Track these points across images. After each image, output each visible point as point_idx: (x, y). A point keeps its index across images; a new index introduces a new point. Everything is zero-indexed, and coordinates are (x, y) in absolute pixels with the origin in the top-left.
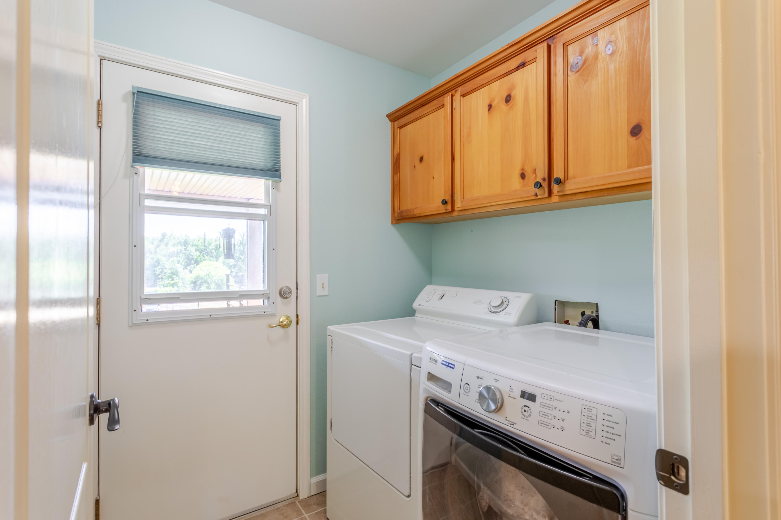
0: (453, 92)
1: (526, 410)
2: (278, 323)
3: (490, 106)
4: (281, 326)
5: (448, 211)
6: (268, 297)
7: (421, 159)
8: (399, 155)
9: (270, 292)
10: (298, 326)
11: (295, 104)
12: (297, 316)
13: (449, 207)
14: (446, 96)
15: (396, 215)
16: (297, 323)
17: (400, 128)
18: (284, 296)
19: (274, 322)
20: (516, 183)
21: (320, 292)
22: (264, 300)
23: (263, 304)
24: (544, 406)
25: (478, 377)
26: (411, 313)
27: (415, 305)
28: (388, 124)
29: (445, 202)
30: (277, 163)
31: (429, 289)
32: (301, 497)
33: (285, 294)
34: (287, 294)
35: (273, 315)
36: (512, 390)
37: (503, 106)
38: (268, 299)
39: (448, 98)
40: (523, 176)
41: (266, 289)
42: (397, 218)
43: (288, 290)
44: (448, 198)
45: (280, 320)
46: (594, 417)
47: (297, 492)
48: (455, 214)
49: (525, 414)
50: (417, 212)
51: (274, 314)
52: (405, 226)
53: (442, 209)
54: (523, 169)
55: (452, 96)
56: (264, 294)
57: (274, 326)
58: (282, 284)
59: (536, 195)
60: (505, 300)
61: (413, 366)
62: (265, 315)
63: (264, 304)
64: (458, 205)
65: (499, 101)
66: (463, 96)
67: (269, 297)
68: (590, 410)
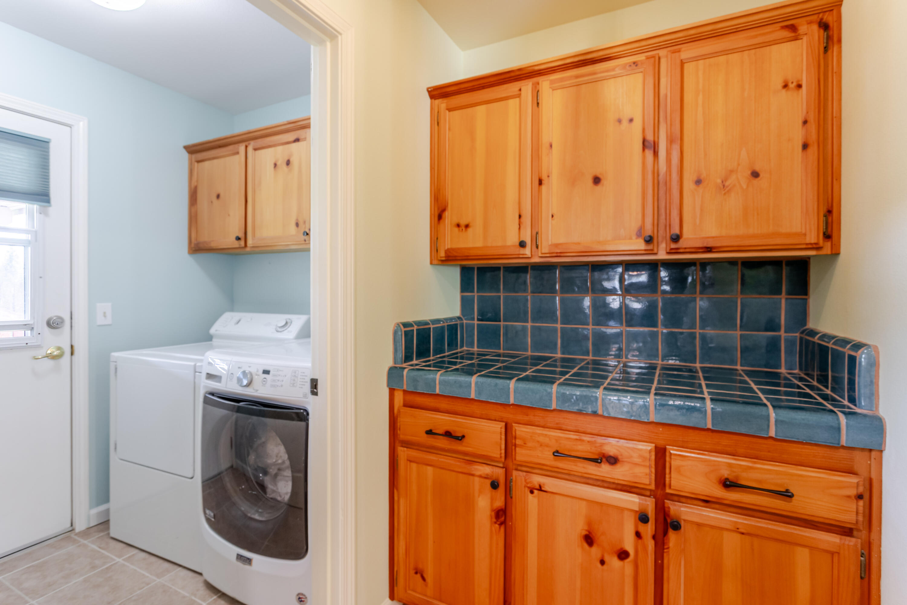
0: (247, 143)
1: (265, 381)
2: (45, 354)
3: (275, 165)
4: (49, 358)
5: (241, 246)
6: (31, 328)
7: (218, 196)
8: (196, 188)
9: (34, 323)
10: (73, 357)
11: (70, 126)
12: (72, 347)
13: (242, 243)
14: (241, 145)
15: (193, 245)
16: (72, 354)
17: (198, 162)
18: (54, 326)
19: (40, 353)
20: (293, 229)
21: (100, 320)
22: (25, 331)
23: (23, 335)
24: (274, 375)
25: (239, 368)
26: (209, 338)
27: (212, 331)
28: (185, 155)
29: (238, 239)
30: (47, 188)
31: (228, 315)
32: (77, 530)
33: (55, 324)
34: (58, 324)
35: (38, 347)
36: (258, 371)
37: (284, 166)
38: (31, 330)
39: (242, 148)
40: (297, 225)
41: (29, 319)
42: (194, 249)
43: (60, 320)
44: (241, 235)
45: (47, 352)
46: (297, 376)
47: (72, 525)
48: (248, 249)
49: (264, 383)
50: (213, 245)
51: (40, 345)
52: (202, 256)
53: (236, 244)
54: (297, 220)
55: (246, 147)
56: (26, 325)
57: (40, 357)
58: (53, 313)
59: (305, 241)
60: (288, 321)
61: (197, 374)
62: (27, 346)
63: (25, 336)
64: (250, 242)
65: (281, 163)
66: (255, 149)
67: (33, 328)
68: (295, 372)
